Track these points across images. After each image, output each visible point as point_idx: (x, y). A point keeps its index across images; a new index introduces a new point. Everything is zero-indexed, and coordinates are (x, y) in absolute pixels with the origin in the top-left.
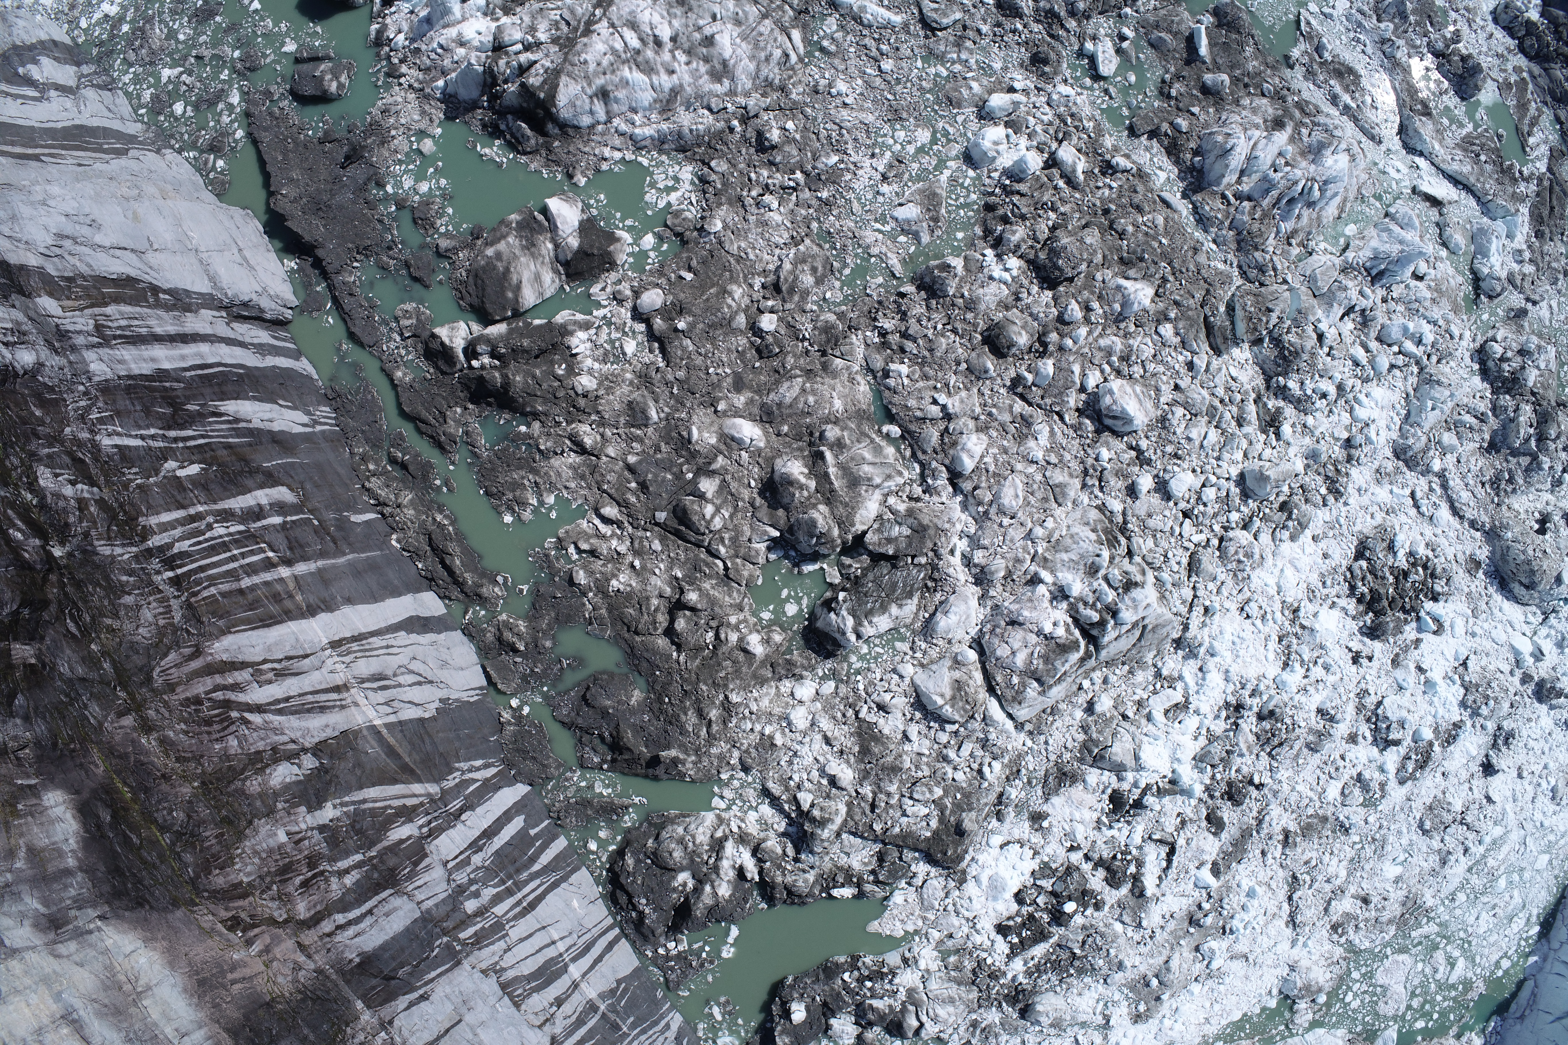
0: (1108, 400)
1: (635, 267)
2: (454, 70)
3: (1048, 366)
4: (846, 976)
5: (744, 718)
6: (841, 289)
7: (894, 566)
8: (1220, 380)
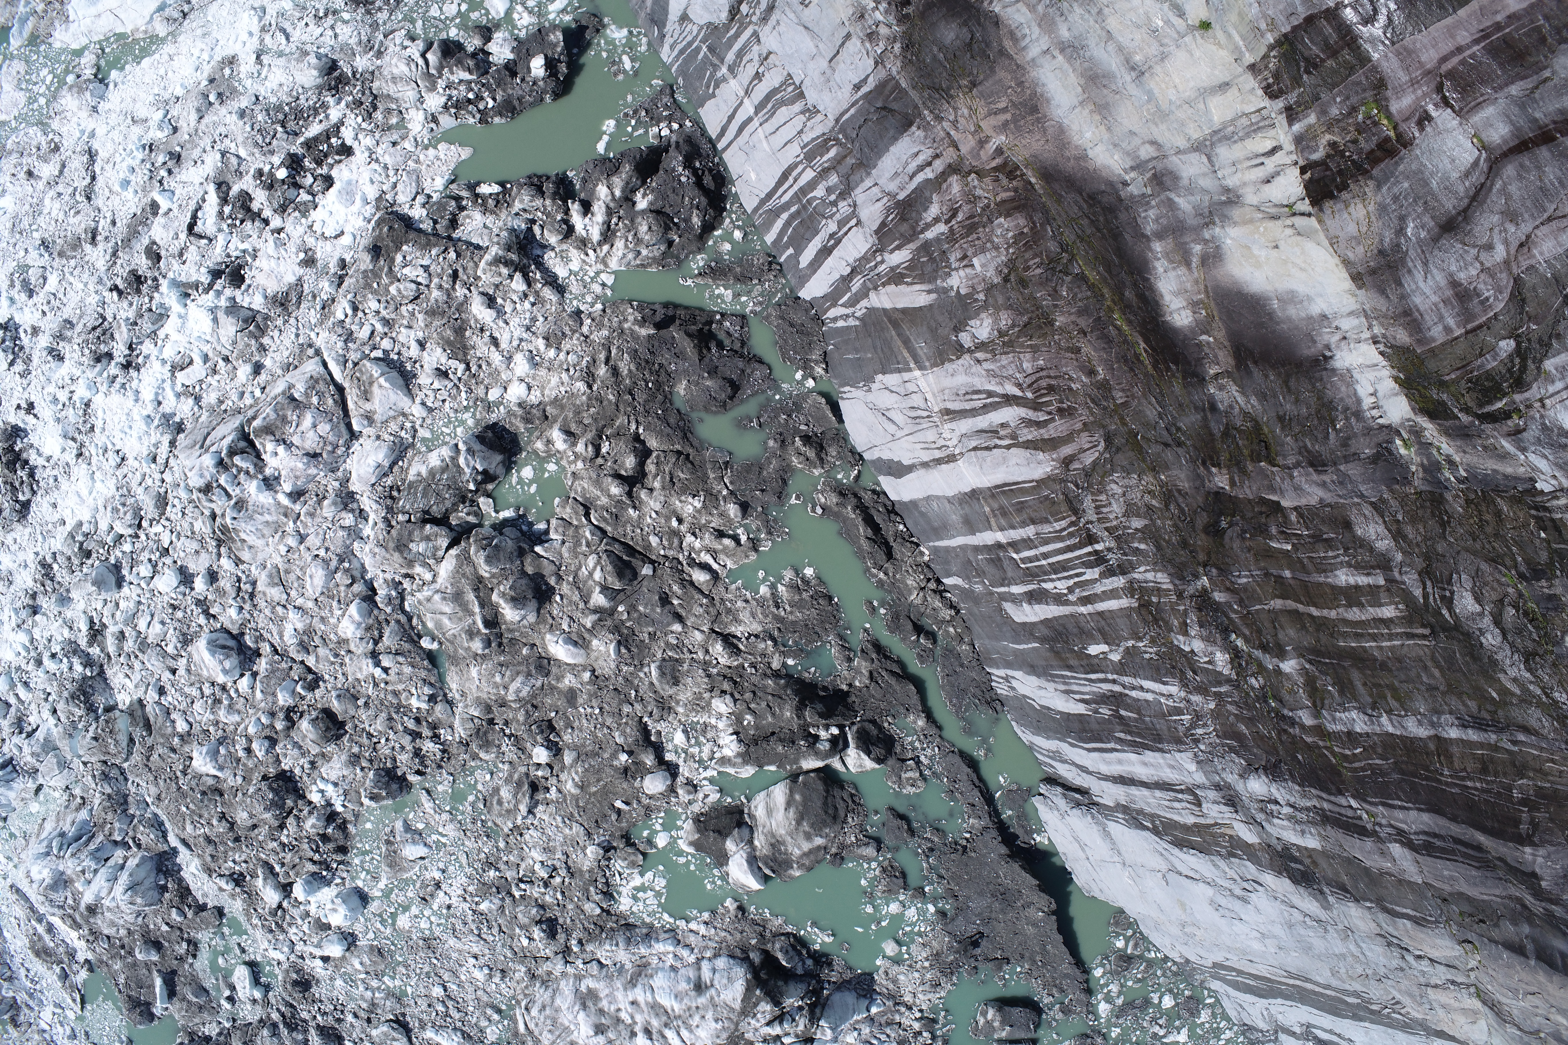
0: (230, 664)
1: (675, 816)
2: (857, 1022)
3: (284, 699)
4: (491, 104)
5: (574, 366)
6: (476, 782)
7: (426, 512)
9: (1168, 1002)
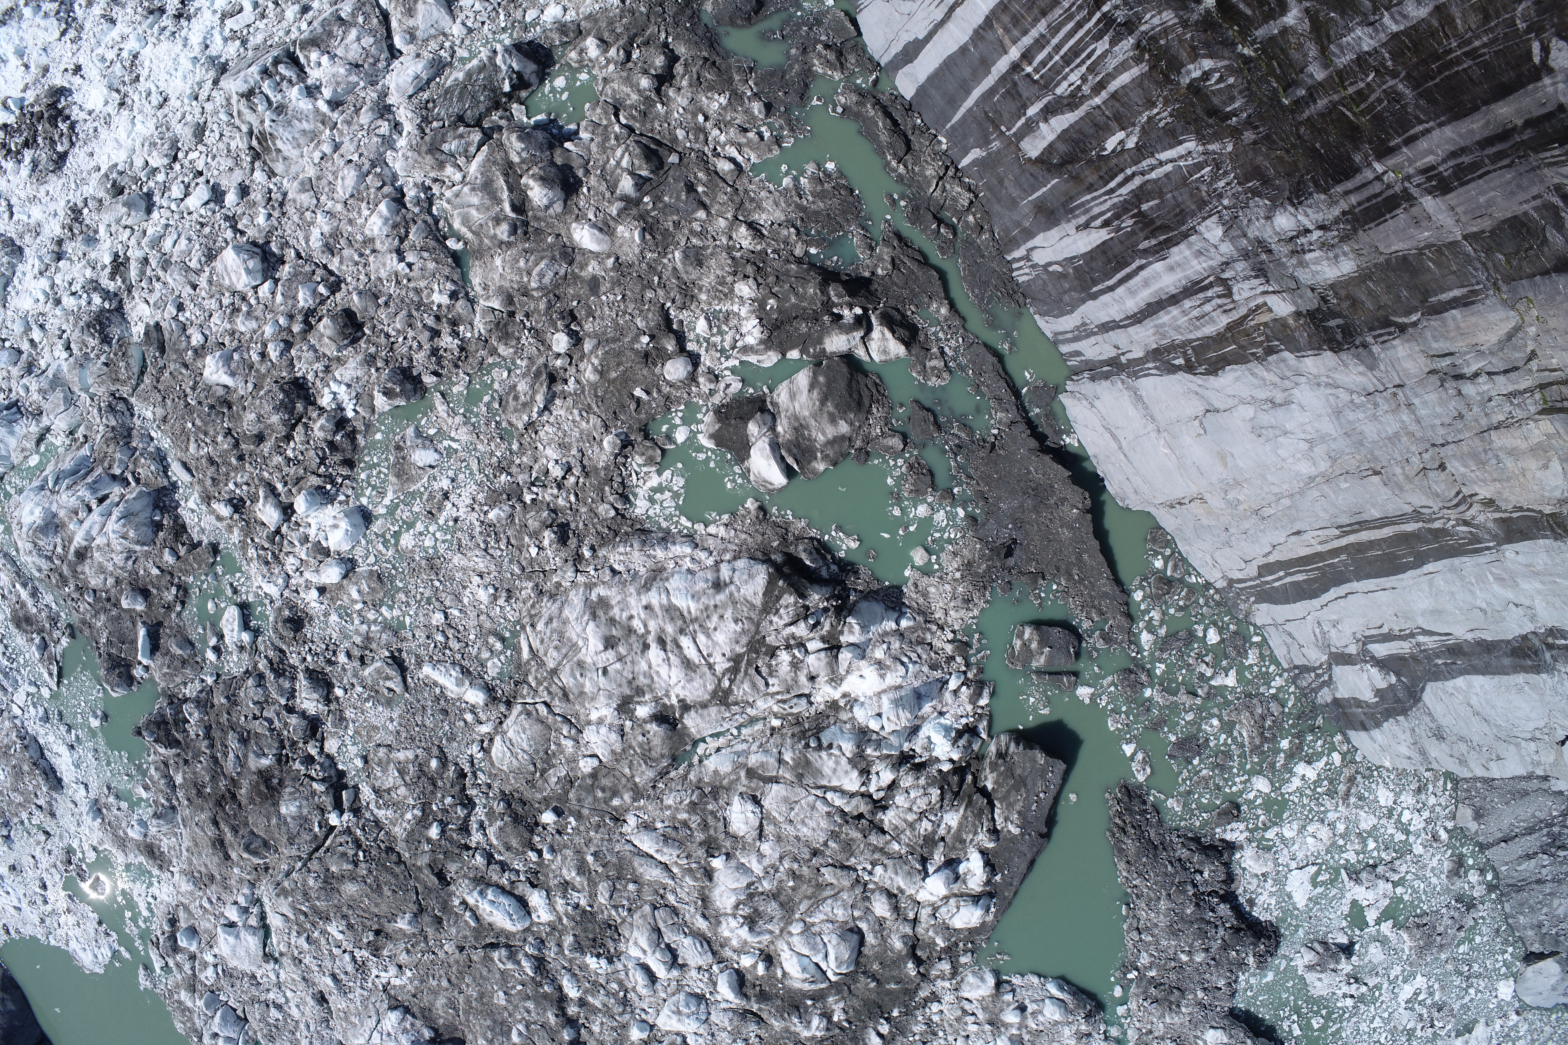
0: (254, 265)
3: (304, 299)
7: (460, 118)
8: (157, 296)
9: (1213, 637)
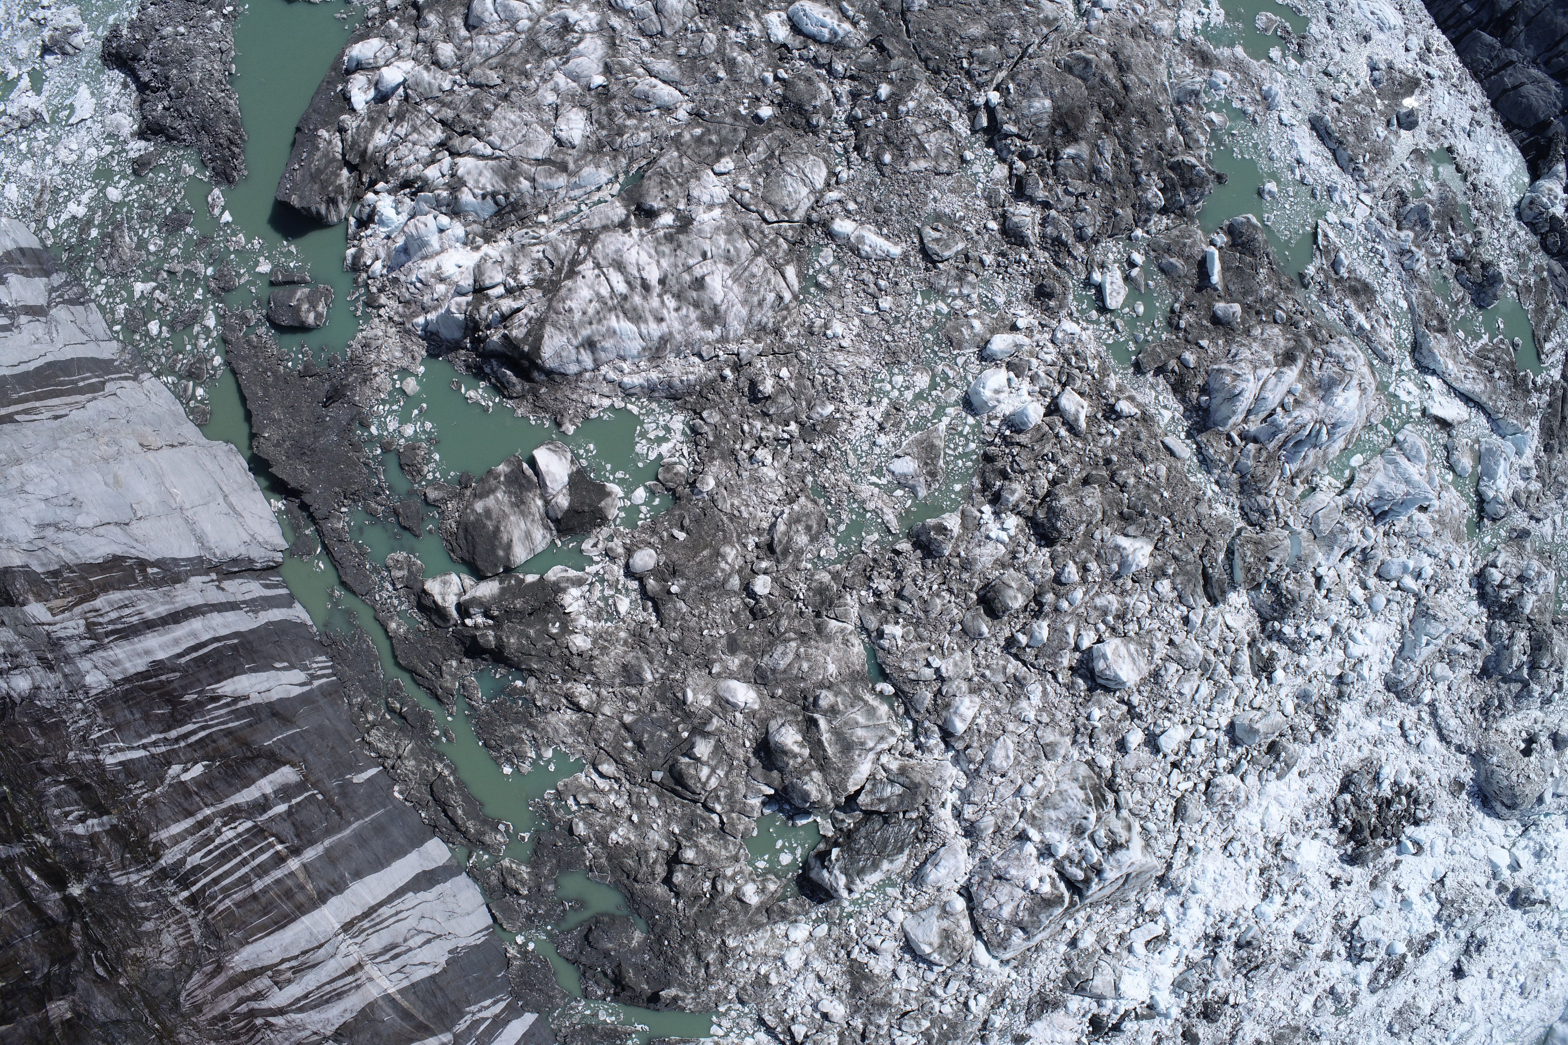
0: (1100, 665)
2: (435, 308)
3: (1042, 630)
5: (741, 959)
6: (836, 546)
7: (886, 821)
8: (1215, 633)
9: (154, 327)
